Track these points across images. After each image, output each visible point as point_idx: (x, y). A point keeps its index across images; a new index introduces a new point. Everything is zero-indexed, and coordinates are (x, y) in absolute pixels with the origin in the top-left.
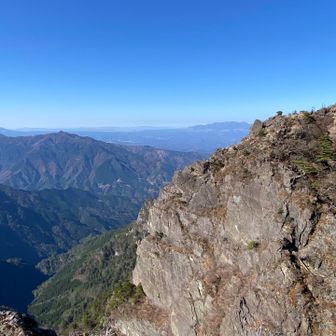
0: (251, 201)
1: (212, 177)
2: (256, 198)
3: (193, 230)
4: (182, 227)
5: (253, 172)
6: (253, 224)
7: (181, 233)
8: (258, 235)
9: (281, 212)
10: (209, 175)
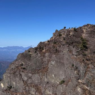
0: (60, 62)
1: (39, 55)
2: (62, 61)
3: (29, 81)
4: (23, 81)
5: (60, 50)
6: (61, 73)
7: (23, 84)
8: (64, 77)
9: (73, 65)
10: (38, 54)
